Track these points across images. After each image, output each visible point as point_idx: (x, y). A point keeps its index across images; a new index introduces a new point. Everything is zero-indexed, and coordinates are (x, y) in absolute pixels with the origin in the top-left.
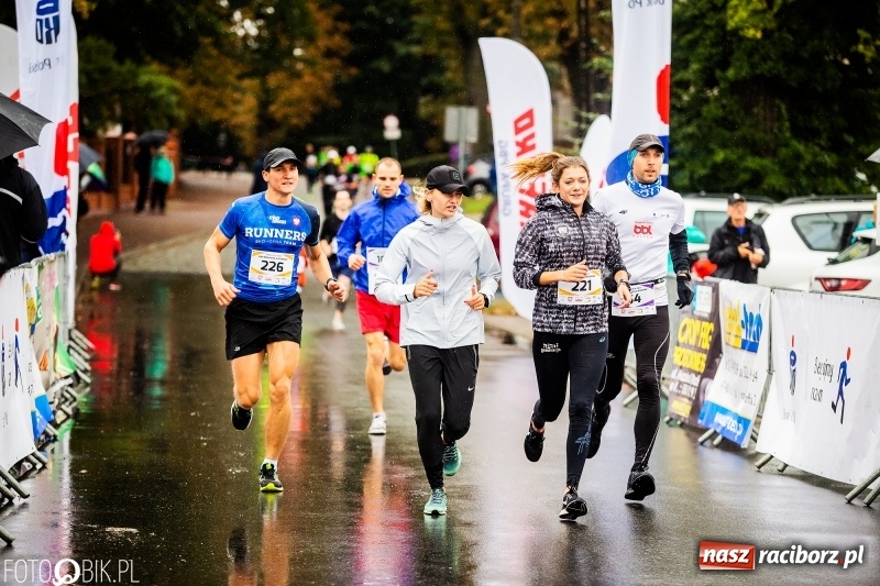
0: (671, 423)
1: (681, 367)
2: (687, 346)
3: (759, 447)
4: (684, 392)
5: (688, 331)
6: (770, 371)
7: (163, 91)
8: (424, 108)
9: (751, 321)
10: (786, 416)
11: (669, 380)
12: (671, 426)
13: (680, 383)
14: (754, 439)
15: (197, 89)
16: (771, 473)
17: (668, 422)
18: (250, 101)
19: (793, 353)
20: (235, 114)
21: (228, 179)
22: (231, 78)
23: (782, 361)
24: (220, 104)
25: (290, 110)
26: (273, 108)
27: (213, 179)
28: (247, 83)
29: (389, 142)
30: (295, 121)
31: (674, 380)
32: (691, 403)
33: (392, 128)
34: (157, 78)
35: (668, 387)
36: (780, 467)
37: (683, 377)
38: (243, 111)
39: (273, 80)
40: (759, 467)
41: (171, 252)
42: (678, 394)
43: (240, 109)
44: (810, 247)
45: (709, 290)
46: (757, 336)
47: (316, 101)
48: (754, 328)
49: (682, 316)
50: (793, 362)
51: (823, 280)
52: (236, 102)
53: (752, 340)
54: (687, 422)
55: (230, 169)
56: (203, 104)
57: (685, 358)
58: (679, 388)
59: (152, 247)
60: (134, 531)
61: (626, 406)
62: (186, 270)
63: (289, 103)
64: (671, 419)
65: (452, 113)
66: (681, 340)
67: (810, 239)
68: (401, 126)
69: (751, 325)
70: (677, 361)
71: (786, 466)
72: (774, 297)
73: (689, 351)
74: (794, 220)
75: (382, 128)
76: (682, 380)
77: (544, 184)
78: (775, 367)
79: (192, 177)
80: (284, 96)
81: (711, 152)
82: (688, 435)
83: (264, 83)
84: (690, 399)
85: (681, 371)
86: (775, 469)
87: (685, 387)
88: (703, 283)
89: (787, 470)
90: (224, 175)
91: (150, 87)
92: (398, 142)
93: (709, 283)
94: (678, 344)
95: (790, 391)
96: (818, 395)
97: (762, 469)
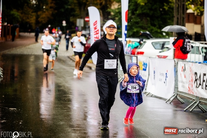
3: (147, 91)
6: (149, 75)
7: (16, 15)
8: (71, 19)
9: (145, 64)
10: (153, 84)
14: (146, 90)
15: (23, 15)
16: (149, 96)
18: (34, 18)
19: (154, 71)
20: (31, 20)
21: (29, 34)
22: (30, 13)
23: (152, 73)
24: (28, 18)
25: (43, 20)
26: (39, 19)
27: (26, 34)
28: (33, 14)
29: (63, 27)
30: (44, 22)
33: (64, 23)
34: (15, 13)
36: (151, 95)
38: (33, 20)
39: (39, 13)
40: (147, 95)
41: (18, 50)
43: (32, 19)
44: (155, 49)
45: (136, 58)
46: (146, 67)
47: (48, 18)
48: (146, 66)
50: (154, 73)
51: (158, 56)
52: (31, 18)
53: (145, 68)
55: (30, 32)
56: (24, 18)
59: (14, 49)
60: (16, 109)
62: (21, 53)
63: (43, 18)
65: (78, 20)
67: (155, 47)
68: (66, 23)
69: (145, 65)
71: (153, 95)
72: (150, 59)
74: (152, 43)
75: (62, 23)
77: (99, 36)
78: (150, 74)
79: (22, 34)
80: (41, 16)
81: (133, 29)
83: (37, 14)
86: (150, 96)
88: (134, 56)
89: (153, 96)
90: (28, 34)
91: (13, 15)
92: (66, 26)
93: (135, 56)
95: (154, 79)
96: (160, 80)
97: (148, 95)
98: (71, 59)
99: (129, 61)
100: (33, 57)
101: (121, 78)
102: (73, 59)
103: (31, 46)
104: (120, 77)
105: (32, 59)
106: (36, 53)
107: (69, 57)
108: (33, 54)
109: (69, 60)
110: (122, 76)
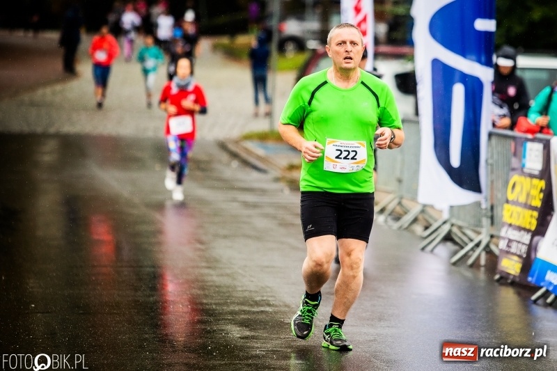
0: (502, 281)
1: (510, 225)
2: (516, 203)
4: (513, 250)
5: (518, 188)
11: (499, 237)
12: (502, 284)
13: (510, 241)
17: (498, 281)
31: (504, 238)
32: (521, 260)
35: (497, 246)
37: (514, 235)
42: (508, 252)
45: (540, 147)
49: (511, 173)
54: (517, 280)
57: (515, 214)
58: (508, 246)
61: (454, 264)
64: (501, 278)
66: (511, 197)
70: (507, 218)
73: (519, 209)
76: (512, 238)
82: (519, 294)
84: (520, 256)
85: (510, 229)
87: (514, 245)
88: (533, 140)
93: (539, 140)
94: (507, 201)
98: (234, 155)
99: (509, 163)
100: (51, 145)
101: (471, 245)
102: (244, 155)
103: (45, 93)
104: (465, 239)
105: (48, 154)
106: (67, 129)
107: (223, 146)
108: (52, 130)
109: (225, 157)
110: (479, 233)
